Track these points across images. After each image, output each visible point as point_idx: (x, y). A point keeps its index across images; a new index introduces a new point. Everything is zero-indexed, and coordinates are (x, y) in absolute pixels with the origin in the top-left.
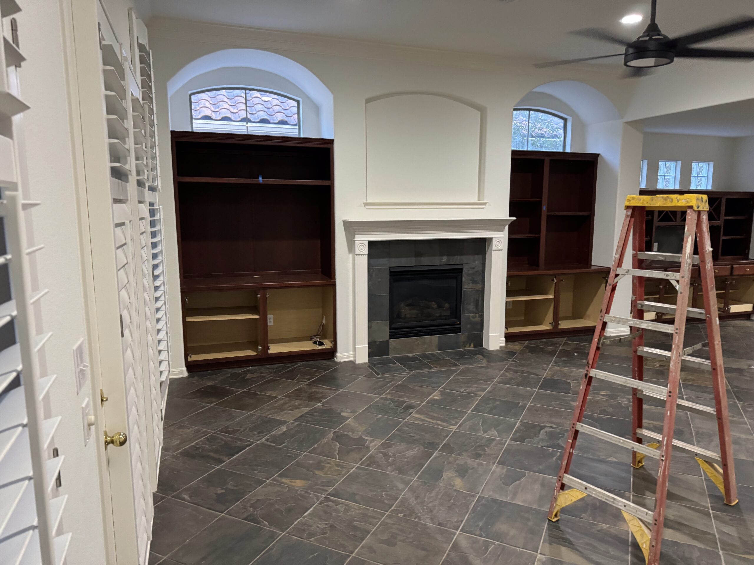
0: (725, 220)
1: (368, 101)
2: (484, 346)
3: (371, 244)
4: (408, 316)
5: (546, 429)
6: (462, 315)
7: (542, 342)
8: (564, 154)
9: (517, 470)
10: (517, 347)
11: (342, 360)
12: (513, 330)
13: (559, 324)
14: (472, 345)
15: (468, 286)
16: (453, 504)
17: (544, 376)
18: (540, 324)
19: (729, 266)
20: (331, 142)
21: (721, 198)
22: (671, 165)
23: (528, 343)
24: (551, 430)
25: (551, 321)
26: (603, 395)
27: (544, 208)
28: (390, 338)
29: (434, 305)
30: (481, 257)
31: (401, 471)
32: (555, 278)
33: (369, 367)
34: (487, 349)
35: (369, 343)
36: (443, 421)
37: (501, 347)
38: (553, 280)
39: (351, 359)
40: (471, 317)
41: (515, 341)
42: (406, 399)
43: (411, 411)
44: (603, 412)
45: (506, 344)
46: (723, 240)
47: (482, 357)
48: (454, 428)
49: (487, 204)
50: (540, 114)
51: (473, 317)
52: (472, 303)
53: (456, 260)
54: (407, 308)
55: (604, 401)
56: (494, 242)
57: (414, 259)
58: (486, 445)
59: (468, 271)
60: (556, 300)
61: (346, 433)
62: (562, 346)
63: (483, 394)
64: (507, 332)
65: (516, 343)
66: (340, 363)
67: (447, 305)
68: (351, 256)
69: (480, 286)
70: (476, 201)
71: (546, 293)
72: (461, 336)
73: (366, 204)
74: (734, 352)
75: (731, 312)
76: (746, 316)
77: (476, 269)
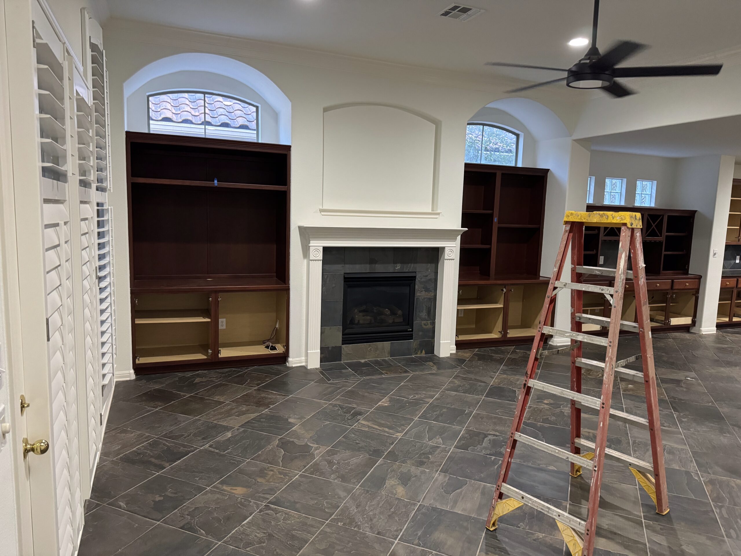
0: (667, 237)
1: (326, 110)
2: (435, 353)
3: (326, 250)
4: (361, 322)
5: (490, 437)
6: (414, 322)
7: (491, 350)
8: (515, 168)
9: (459, 478)
10: (467, 354)
11: (294, 366)
12: (462, 338)
13: (507, 333)
14: (424, 352)
15: (420, 294)
16: (393, 513)
17: (491, 384)
18: (490, 332)
19: (670, 280)
20: (288, 148)
21: (663, 215)
22: (617, 182)
23: (478, 351)
24: (495, 438)
25: (500, 329)
26: (547, 404)
27: (496, 220)
28: (342, 344)
29: (387, 311)
30: (433, 265)
31: (343, 478)
32: (505, 288)
33: (321, 373)
34: (438, 356)
35: (322, 349)
36: (390, 428)
37: (451, 354)
38: (503, 290)
39: (303, 364)
40: (423, 325)
41: (465, 349)
42: (355, 406)
43: (359, 417)
44: (546, 421)
45: (456, 351)
46: (665, 255)
47: (432, 364)
48: (400, 435)
49: (441, 214)
50: (495, 129)
51: (425, 325)
52: (424, 311)
53: (408, 269)
54: (361, 314)
55: (547, 410)
56: (447, 251)
57: (368, 266)
58: (430, 453)
59: (421, 279)
60: (505, 310)
61: (292, 440)
62: (510, 354)
63: (431, 401)
64: (457, 339)
65: (466, 350)
66: (292, 368)
67: (400, 312)
68: (306, 261)
69: (433, 294)
70: (430, 211)
71: (496, 303)
72: (413, 343)
73: (322, 211)
74: (672, 364)
75: (671, 324)
76: (686, 328)
77: (429, 278)
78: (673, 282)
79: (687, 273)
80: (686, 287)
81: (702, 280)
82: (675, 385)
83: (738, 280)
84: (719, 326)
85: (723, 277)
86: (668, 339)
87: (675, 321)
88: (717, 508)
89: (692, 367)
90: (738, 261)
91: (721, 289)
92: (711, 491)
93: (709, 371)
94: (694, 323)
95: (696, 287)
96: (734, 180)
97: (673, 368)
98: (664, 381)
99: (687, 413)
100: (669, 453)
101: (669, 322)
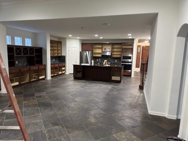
81: (46, 66)
82: (40, 98)
83: (54, 65)
85: (51, 65)
86: (39, 83)
89: (45, 90)
90: (54, 60)
91: (51, 68)
92: (48, 136)
93: (49, 91)
95: (45, 68)
97: (40, 92)
98: (37, 97)
99: (42, 107)
100: (36, 125)
101: (39, 78)
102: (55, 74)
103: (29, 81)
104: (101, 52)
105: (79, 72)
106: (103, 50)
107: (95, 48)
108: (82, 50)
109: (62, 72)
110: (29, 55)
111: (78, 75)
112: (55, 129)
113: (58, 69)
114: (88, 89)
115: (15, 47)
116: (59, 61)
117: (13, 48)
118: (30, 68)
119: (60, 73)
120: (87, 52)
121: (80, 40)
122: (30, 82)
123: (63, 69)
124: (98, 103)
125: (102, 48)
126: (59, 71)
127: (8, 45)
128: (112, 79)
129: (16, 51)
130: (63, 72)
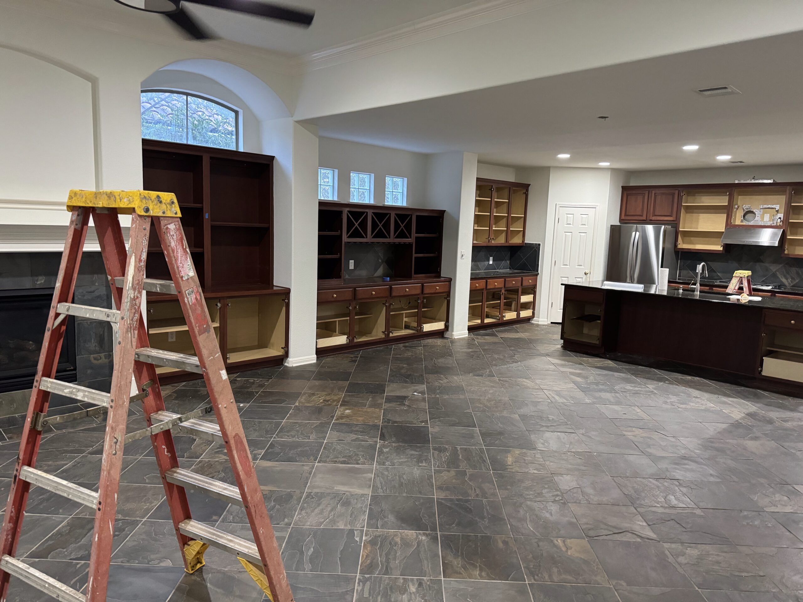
0: (416, 238)
6: (77, 357)
13: (227, 358)
19: (420, 285)
21: (412, 215)
22: (365, 177)
23: (184, 385)
27: (207, 216)
32: (219, 302)
38: (217, 305)
40: (92, 360)
46: (415, 258)
51: (95, 359)
52: (93, 340)
59: (84, 296)
60: (221, 329)
65: (166, 387)
74: (408, 376)
75: (424, 331)
76: (440, 334)
77: (97, 293)
78: (423, 286)
79: (439, 276)
80: (437, 291)
81: (452, 282)
82: (398, 403)
83: (487, 281)
84: (471, 329)
85: (471, 279)
86: (419, 347)
87: (428, 327)
88: (361, 583)
89: (426, 378)
90: (491, 262)
91: (471, 291)
92: (367, 556)
93: (441, 382)
94: (447, 327)
95: (447, 291)
96: (478, 180)
97: (406, 382)
98: (389, 400)
99: (394, 439)
100: (343, 505)
101: (422, 328)
102: (487, 321)
103: (384, 336)
104: (721, 228)
105: (591, 318)
106: (738, 220)
107: (690, 209)
108: (621, 220)
109: (518, 315)
110: (392, 239)
111: (585, 331)
112: (402, 539)
113: (503, 301)
114: (611, 403)
115: (346, 210)
116: (512, 267)
117: (341, 213)
118: (391, 288)
119: (510, 315)
120: (650, 229)
121: (614, 171)
122: (387, 341)
123: (525, 299)
124: (636, 475)
125: (728, 210)
126: (508, 306)
127: (322, 204)
128: (764, 373)
129: (350, 224)
130: (524, 314)
